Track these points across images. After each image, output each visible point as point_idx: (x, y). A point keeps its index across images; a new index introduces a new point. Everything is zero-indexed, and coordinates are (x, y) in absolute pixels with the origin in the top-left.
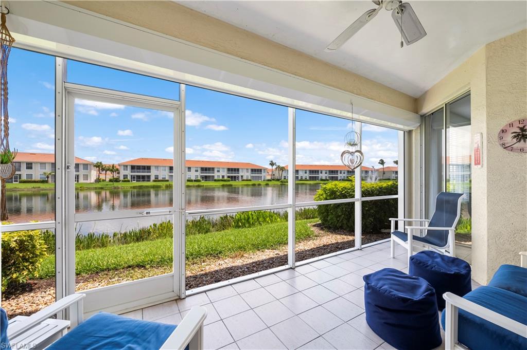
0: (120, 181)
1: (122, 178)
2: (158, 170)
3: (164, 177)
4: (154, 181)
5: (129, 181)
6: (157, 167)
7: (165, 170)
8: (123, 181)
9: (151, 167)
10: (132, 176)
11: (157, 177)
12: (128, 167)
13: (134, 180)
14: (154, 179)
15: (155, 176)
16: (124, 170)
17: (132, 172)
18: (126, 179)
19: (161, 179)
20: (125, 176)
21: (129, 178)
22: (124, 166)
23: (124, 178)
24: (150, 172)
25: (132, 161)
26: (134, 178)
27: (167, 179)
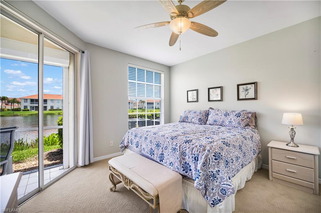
0: (21, 110)
1: (22, 108)
2: (53, 103)
3: (58, 107)
4: (50, 110)
5: (28, 110)
6: (52, 100)
7: (59, 103)
8: (23, 110)
9: (48, 101)
10: (31, 106)
11: (52, 107)
12: (28, 100)
13: (33, 110)
14: (50, 109)
15: (51, 106)
16: (25, 102)
17: (31, 104)
18: (26, 109)
19: (56, 109)
20: (25, 107)
21: (29, 108)
22: (24, 99)
23: (24, 108)
24: (47, 104)
25: (32, 96)
26: (33, 108)
27: (60, 109)
